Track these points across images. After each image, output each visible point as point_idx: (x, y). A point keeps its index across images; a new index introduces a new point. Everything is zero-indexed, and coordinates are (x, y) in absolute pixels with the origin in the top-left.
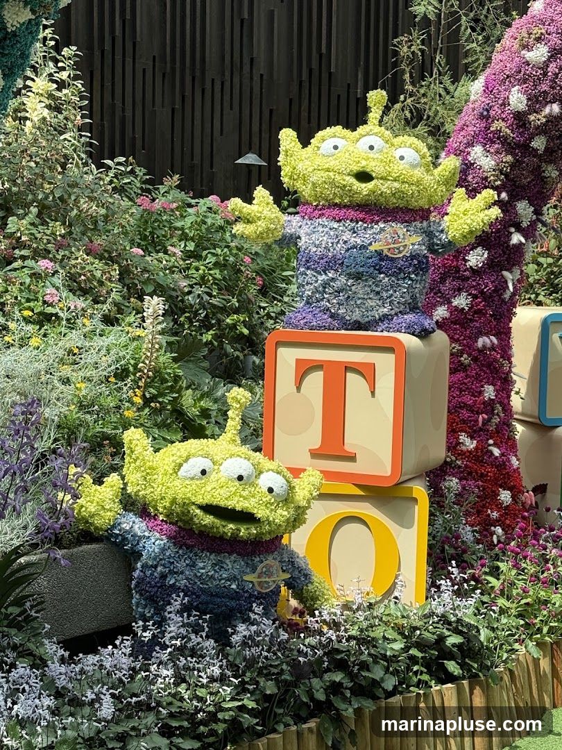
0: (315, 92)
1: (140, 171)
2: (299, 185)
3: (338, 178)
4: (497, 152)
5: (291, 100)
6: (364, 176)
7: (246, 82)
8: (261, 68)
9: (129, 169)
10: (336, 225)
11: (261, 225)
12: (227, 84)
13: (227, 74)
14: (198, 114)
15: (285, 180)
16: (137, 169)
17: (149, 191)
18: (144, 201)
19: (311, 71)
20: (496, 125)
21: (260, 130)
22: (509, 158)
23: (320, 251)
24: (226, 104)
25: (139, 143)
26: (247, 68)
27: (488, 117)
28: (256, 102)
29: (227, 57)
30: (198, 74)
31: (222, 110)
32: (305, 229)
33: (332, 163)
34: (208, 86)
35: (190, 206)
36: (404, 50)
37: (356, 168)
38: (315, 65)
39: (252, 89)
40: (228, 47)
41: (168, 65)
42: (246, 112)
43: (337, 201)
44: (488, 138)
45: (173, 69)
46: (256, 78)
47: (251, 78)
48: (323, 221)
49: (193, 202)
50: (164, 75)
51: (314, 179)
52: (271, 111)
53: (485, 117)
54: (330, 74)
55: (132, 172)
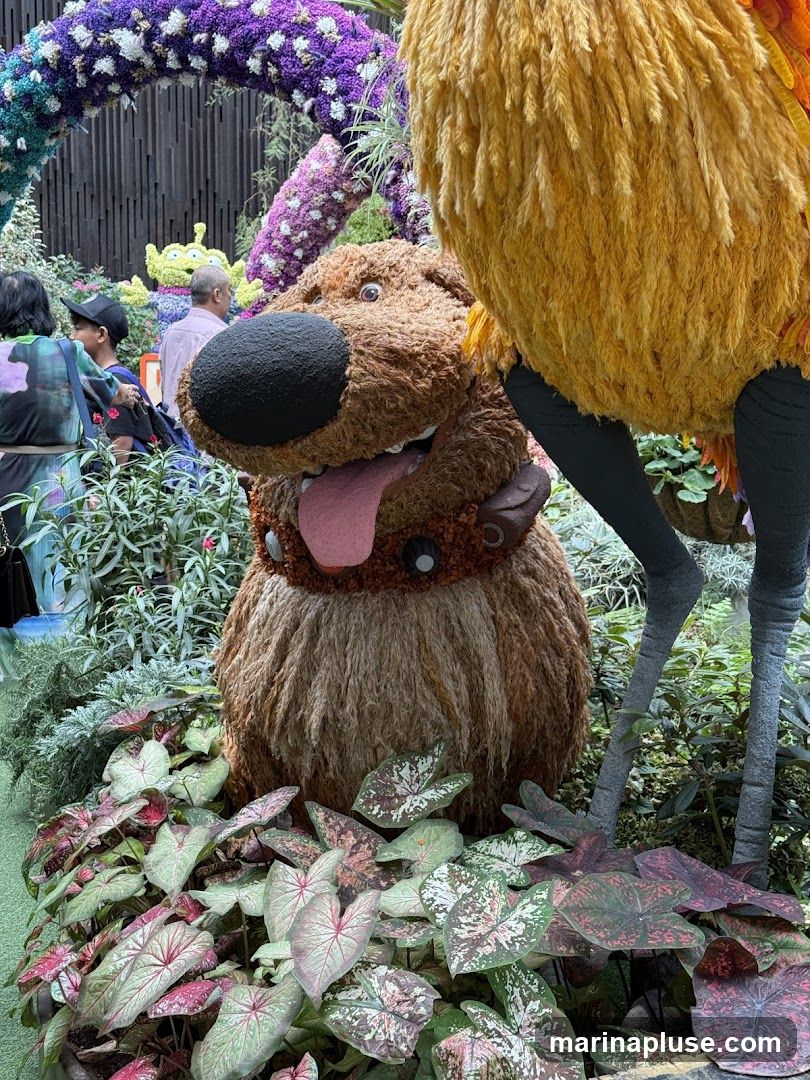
0: (203, 205)
1: (76, 264)
2: (157, 275)
3: (176, 272)
4: (276, 258)
5: (186, 213)
6: (190, 271)
7: (152, 200)
8: (163, 189)
9: (68, 262)
10: (176, 298)
11: (136, 297)
12: (138, 202)
13: (138, 195)
14: (117, 223)
15: (149, 272)
16: (74, 262)
17: (82, 277)
18: (79, 284)
19: (200, 192)
20: (275, 242)
21: (164, 234)
22: (283, 261)
23: (169, 311)
24: (138, 216)
25: (76, 244)
26: (152, 190)
27: (271, 237)
28: (160, 214)
29: (138, 184)
30: (116, 195)
31: (135, 221)
32: (161, 300)
33: (174, 264)
34: (124, 203)
35: (110, 288)
36: (261, 180)
37: (186, 267)
38: (202, 188)
39: (156, 205)
40: (138, 177)
41: (95, 189)
42: (153, 222)
43: (177, 284)
44: (270, 249)
45: (99, 192)
46: (160, 197)
47: (156, 197)
48: (170, 295)
49: (111, 285)
50: (92, 196)
51: (164, 272)
52: (171, 221)
53: (269, 237)
54: (215, 194)
55: (71, 264)
